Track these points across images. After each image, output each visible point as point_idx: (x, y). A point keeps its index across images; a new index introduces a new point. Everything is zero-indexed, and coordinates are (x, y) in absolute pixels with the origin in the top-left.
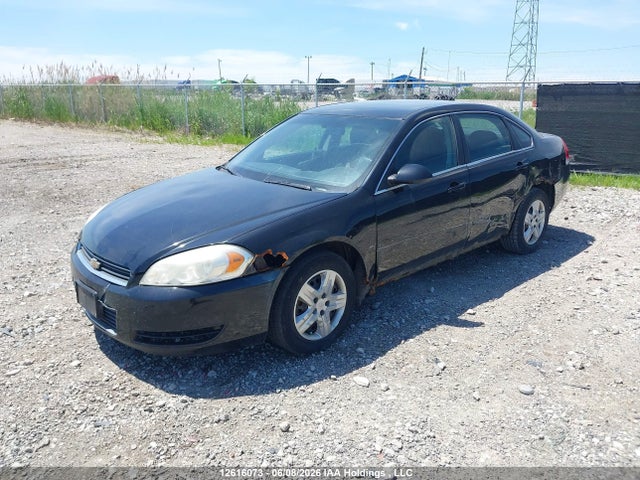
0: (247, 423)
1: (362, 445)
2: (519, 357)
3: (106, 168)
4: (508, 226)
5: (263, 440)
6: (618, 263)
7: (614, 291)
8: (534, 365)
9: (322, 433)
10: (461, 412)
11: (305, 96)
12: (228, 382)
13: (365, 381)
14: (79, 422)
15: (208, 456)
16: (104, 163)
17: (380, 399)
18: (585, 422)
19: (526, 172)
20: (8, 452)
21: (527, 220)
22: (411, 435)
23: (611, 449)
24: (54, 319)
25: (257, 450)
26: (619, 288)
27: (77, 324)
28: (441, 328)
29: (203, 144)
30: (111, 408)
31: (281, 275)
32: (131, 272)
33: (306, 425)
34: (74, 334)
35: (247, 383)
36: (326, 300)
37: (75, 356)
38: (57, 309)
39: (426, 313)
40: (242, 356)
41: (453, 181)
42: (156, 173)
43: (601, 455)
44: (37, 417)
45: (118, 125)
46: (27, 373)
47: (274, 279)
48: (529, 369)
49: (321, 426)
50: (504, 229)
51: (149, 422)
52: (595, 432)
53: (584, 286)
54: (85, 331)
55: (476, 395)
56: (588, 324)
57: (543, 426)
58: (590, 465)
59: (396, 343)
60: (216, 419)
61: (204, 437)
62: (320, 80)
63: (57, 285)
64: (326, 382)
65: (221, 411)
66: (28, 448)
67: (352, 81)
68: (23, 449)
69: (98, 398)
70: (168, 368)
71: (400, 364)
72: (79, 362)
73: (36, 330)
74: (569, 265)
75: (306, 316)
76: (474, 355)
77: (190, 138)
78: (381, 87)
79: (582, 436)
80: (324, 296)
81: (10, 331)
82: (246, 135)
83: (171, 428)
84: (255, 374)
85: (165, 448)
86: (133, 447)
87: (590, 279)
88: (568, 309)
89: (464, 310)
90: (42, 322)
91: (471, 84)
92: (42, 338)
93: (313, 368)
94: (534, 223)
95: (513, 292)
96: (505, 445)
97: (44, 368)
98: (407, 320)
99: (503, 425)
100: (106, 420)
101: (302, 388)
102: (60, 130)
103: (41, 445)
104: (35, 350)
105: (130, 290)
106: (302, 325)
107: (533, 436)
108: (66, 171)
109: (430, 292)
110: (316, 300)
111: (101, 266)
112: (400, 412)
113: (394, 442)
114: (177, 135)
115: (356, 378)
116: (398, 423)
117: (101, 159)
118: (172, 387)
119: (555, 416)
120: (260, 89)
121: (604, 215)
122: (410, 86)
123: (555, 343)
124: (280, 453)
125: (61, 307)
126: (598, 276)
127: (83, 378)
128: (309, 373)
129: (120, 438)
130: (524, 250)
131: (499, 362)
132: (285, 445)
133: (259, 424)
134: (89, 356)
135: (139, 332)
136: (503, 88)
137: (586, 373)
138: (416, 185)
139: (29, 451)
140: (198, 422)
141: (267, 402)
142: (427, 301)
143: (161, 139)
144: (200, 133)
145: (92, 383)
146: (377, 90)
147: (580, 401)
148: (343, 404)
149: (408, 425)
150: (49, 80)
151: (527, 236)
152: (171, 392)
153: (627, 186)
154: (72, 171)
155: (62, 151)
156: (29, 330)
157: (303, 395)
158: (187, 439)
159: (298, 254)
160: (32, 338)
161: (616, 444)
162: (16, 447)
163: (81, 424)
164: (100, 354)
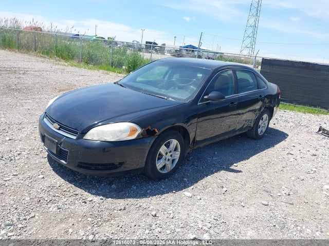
0: (134, 212)
1: (192, 225)
2: (260, 188)
3: (39, 76)
4: (252, 125)
5: (144, 220)
6: (300, 147)
7: (299, 160)
8: (267, 192)
9: (172, 218)
10: (236, 212)
11: (140, 50)
12: (122, 191)
13: (190, 195)
14: (49, 206)
15: (118, 226)
16: (37, 73)
17: (198, 204)
18: (294, 219)
19: (263, 100)
20: (15, 219)
21: (260, 123)
22: (215, 221)
23: (306, 232)
24: (25, 153)
25: (142, 225)
26: (302, 159)
27: (38, 157)
28: (222, 172)
29: (89, 69)
30: (65, 200)
31: (154, 139)
32: (79, 132)
33: (164, 214)
34: (37, 162)
35: (132, 192)
36: (171, 154)
37: (40, 173)
38: (26, 148)
39: (214, 164)
40: (127, 178)
41: (232, 102)
42: (67, 81)
43: (302, 234)
44: (26, 202)
45: (42, 54)
46: (15, 180)
47: (150, 141)
48: (265, 193)
49: (172, 215)
50: (250, 127)
51: (86, 208)
52: (298, 224)
53: (286, 156)
54: (42, 160)
55: (242, 204)
56: (290, 175)
57: (274, 220)
58: (297, 238)
59: (202, 178)
60: (120, 208)
61: (114, 217)
62: (147, 42)
63: (24, 136)
64: (170, 194)
65: (121, 204)
66: (24, 217)
67: (164, 45)
68: (22, 218)
69: (57, 195)
70: (90, 182)
71: (205, 188)
72: (43, 176)
73: (16, 158)
74: (278, 147)
75: (162, 161)
76: (239, 185)
77: (82, 64)
78: (178, 49)
79: (293, 226)
80: (170, 152)
81: (2, 157)
82: (112, 66)
83: (97, 212)
84: (135, 188)
85: (96, 221)
86: (80, 220)
87: (288, 154)
88: (280, 167)
89: (232, 164)
90: (19, 154)
91: (223, 53)
92: (21, 162)
93: (163, 187)
94: (263, 125)
95: (254, 157)
96: (258, 228)
97: (25, 178)
98: (206, 167)
99: (257, 219)
100: (63, 206)
101: (159, 196)
102: (9, 53)
103: (31, 216)
104: (17, 168)
105: (78, 141)
106: (159, 165)
107: (271, 225)
108: (17, 75)
109: (214, 154)
110: (166, 154)
111: (60, 128)
112: (208, 210)
113: (207, 224)
114: (75, 62)
115: (185, 193)
116: (208, 215)
117: (35, 71)
118: (94, 191)
119: (279, 216)
120: (116, 43)
121: (291, 124)
122: (193, 51)
123: (276, 183)
124: (154, 226)
125: (28, 147)
126: (292, 153)
127: (47, 184)
128: (162, 189)
129: (72, 215)
130: (257, 138)
131: (251, 190)
132: (155, 223)
133: (141, 212)
134: (47, 173)
135: (80, 163)
136: (238, 57)
137: (291, 197)
138: (217, 102)
139: (25, 219)
140: (111, 210)
141: (144, 202)
142: (214, 158)
143: (66, 64)
144: (87, 63)
145: (52, 187)
146: (176, 51)
147: (290, 210)
148: (180, 205)
149: (213, 216)
150: (5, 26)
151: (259, 131)
152: (94, 194)
153: (299, 111)
154: (20, 76)
155: (13, 64)
156: (13, 158)
157: (160, 199)
158: (106, 218)
159: (162, 130)
160: (15, 162)
161: (308, 230)
162: (18, 217)
163: (50, 207)
164: (53, 173)
